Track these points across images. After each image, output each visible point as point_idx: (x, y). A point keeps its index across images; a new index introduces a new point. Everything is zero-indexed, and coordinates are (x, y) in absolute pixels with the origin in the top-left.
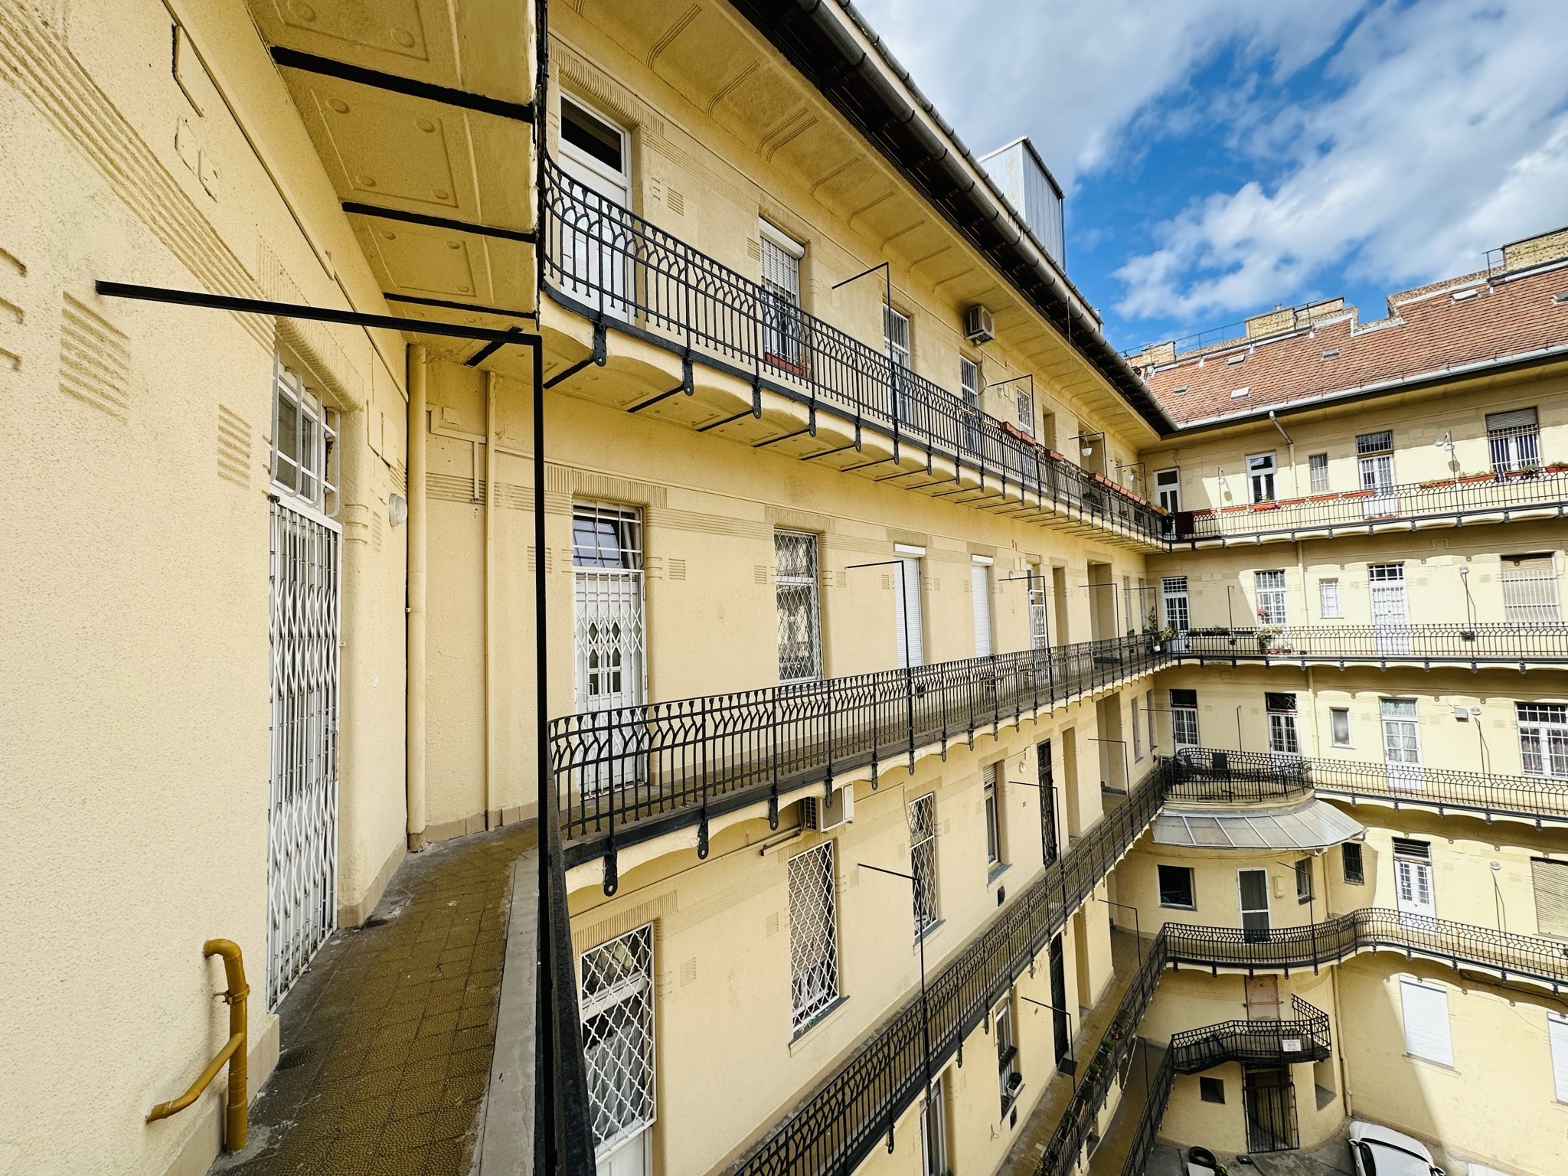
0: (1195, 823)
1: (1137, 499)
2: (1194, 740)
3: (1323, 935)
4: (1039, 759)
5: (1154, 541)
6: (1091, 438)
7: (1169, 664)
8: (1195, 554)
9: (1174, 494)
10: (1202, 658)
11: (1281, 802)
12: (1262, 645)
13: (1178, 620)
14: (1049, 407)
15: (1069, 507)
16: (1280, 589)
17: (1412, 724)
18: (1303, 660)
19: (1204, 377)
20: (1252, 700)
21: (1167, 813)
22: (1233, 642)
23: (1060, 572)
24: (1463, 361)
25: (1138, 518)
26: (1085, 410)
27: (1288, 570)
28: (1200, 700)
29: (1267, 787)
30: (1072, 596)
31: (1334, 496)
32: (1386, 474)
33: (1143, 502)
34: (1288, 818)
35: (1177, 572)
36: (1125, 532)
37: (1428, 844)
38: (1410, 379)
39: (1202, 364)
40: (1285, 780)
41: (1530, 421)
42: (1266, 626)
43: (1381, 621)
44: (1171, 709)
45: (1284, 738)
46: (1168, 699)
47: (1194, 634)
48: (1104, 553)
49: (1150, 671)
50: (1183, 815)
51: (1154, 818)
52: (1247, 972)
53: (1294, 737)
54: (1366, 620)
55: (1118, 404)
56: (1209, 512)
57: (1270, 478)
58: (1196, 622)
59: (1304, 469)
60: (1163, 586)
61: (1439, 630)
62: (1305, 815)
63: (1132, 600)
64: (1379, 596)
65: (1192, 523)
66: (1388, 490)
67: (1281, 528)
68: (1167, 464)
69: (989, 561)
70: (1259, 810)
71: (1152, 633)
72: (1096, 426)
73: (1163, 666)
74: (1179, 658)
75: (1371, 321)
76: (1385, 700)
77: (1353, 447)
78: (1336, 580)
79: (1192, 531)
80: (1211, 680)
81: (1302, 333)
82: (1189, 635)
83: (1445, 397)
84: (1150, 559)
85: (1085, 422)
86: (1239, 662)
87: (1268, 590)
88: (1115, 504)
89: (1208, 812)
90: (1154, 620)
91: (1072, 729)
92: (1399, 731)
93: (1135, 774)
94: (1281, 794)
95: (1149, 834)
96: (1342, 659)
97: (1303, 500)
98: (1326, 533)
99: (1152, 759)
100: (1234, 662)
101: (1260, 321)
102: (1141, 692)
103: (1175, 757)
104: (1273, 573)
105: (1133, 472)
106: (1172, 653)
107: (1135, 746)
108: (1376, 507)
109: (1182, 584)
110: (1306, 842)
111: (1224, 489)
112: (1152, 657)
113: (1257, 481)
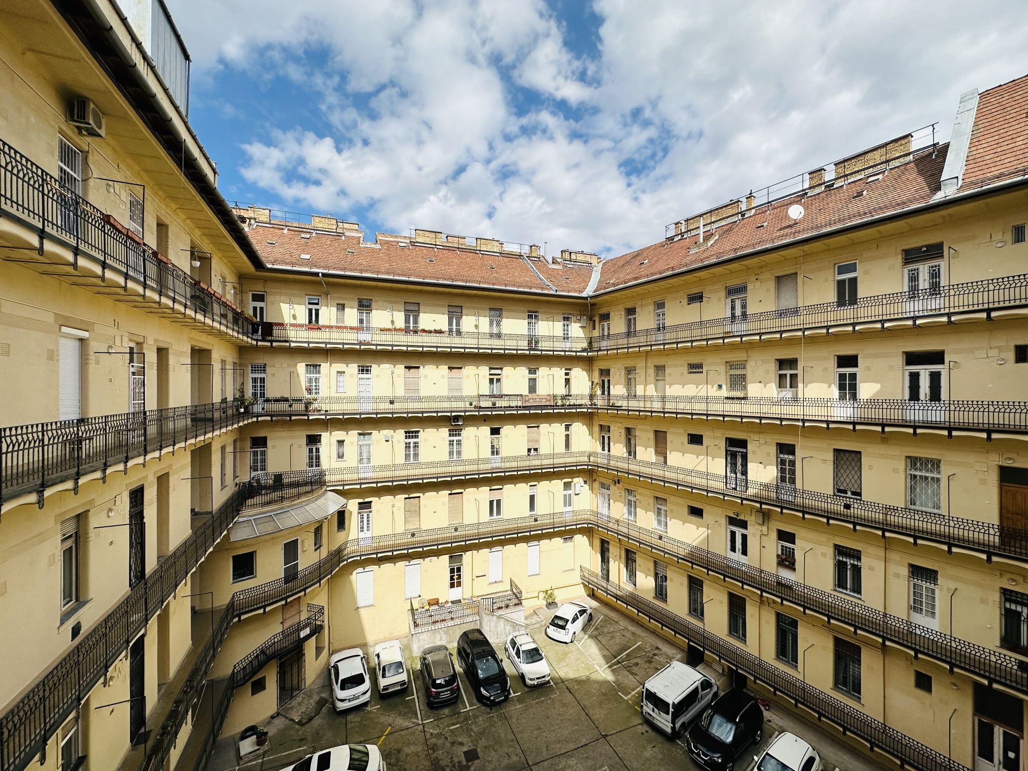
0: (258, 522)
1: (234, 307)
2: (263, 468)
3: (325, 564)
4: (131, 502)
5: (245, 338)
6: (201, 254)
7: (250, 421)
8: (272, 350)
9: (261, 309)
10: (272, 416)
11: (310, 497)
12: (307, 407)
13: (259, 392)
14: (162, 218)
15: (174, 302)
16: (318, 375)
17: (369, 445)
18: (326, 415)
19: (287, 239)
20: (299, 438)
21: (241, 520)
22: (291, 406)
23: (164, 352)
24: (399, 275)
25: (236, 321)
26: (198, 233)
27: (323, 364)
28: (269, 443)
29: (302, 489)
30: (174, 371)
31: (346, 327)
32: (368, 321)
33: (239, 311)
34: (313, 505)
35: (260, 360)
36: (223, 328)
37: (371, 502)
38: (380, 276)
39: (286, 231)
40: (311, 483)
41: (417, 309)
42: (309, 396)
43: (362, 395)
44: (250, 450)
45: (314, 460)
46: (248, 443)
47: (268, 401)
48: (204, 341)
49: (236, 426)
50: (252, 518)
51: (231, 525)
52: (283, 602)
53: (319, 459)
54: (354, 394)
55: (225, 237)
56: (282, 324)
57: (317, 311)
58: (269, 394)
59: (334, 309)
60: (250, 369)
61: (380, 399)
62: (321, 501)
63: (227, 377)
64: (362, 382)
65: (272, 330)
66: (368, 329)
67: (320, 341)
68: (259, 288)
69: (85, 334)
70: (298, 504)
71: (240, 400)
72: (206, 247)
73: (246, 422)
74: (257, 417)
75: (369, 241)
76: (360, 434)
77: (356, 303)
78: (344, 372)
79: (271, 335)
80: (277, 429)
81: (339, 235)
82: (265, 401)
83: (391, 289)
84: (242, 350)
85: (198, 241)
86: (293, 418)
87: (312, 375)
88: (216, 308)
89: (268, 512)
90: (242, 391)
91: (167, 475)
92: (364, 449)
93: (219, 497)
94: (309, 492)
95: (227, 537)
96: (344, 414)
97: (332, 327)
98: (341, 346)
99: (234, 485)
100: (291, 418)
101: (320, 219)
102: (229, 441)
103: (250, 482)
104: (315, 366)
105: (234, 288)
106: (252, 413)
107: (222, 479)
108: (364, 337)
109: (263, 369)
110: (318, 516)
111: (292, 312)
112: (239, 416)
113: (310, 311)
